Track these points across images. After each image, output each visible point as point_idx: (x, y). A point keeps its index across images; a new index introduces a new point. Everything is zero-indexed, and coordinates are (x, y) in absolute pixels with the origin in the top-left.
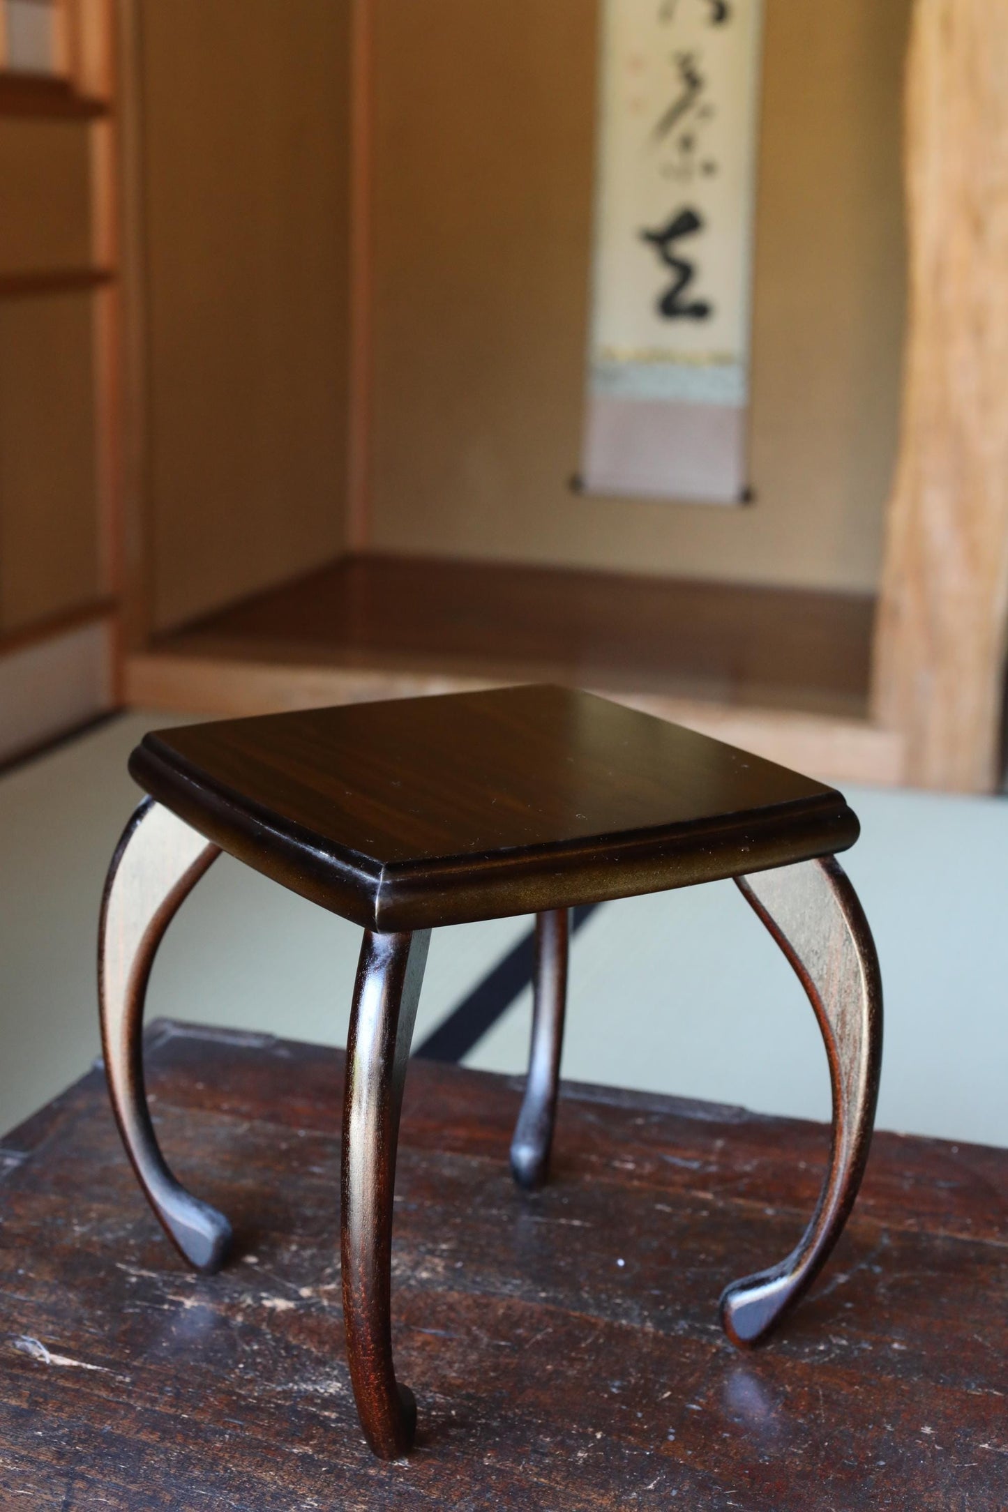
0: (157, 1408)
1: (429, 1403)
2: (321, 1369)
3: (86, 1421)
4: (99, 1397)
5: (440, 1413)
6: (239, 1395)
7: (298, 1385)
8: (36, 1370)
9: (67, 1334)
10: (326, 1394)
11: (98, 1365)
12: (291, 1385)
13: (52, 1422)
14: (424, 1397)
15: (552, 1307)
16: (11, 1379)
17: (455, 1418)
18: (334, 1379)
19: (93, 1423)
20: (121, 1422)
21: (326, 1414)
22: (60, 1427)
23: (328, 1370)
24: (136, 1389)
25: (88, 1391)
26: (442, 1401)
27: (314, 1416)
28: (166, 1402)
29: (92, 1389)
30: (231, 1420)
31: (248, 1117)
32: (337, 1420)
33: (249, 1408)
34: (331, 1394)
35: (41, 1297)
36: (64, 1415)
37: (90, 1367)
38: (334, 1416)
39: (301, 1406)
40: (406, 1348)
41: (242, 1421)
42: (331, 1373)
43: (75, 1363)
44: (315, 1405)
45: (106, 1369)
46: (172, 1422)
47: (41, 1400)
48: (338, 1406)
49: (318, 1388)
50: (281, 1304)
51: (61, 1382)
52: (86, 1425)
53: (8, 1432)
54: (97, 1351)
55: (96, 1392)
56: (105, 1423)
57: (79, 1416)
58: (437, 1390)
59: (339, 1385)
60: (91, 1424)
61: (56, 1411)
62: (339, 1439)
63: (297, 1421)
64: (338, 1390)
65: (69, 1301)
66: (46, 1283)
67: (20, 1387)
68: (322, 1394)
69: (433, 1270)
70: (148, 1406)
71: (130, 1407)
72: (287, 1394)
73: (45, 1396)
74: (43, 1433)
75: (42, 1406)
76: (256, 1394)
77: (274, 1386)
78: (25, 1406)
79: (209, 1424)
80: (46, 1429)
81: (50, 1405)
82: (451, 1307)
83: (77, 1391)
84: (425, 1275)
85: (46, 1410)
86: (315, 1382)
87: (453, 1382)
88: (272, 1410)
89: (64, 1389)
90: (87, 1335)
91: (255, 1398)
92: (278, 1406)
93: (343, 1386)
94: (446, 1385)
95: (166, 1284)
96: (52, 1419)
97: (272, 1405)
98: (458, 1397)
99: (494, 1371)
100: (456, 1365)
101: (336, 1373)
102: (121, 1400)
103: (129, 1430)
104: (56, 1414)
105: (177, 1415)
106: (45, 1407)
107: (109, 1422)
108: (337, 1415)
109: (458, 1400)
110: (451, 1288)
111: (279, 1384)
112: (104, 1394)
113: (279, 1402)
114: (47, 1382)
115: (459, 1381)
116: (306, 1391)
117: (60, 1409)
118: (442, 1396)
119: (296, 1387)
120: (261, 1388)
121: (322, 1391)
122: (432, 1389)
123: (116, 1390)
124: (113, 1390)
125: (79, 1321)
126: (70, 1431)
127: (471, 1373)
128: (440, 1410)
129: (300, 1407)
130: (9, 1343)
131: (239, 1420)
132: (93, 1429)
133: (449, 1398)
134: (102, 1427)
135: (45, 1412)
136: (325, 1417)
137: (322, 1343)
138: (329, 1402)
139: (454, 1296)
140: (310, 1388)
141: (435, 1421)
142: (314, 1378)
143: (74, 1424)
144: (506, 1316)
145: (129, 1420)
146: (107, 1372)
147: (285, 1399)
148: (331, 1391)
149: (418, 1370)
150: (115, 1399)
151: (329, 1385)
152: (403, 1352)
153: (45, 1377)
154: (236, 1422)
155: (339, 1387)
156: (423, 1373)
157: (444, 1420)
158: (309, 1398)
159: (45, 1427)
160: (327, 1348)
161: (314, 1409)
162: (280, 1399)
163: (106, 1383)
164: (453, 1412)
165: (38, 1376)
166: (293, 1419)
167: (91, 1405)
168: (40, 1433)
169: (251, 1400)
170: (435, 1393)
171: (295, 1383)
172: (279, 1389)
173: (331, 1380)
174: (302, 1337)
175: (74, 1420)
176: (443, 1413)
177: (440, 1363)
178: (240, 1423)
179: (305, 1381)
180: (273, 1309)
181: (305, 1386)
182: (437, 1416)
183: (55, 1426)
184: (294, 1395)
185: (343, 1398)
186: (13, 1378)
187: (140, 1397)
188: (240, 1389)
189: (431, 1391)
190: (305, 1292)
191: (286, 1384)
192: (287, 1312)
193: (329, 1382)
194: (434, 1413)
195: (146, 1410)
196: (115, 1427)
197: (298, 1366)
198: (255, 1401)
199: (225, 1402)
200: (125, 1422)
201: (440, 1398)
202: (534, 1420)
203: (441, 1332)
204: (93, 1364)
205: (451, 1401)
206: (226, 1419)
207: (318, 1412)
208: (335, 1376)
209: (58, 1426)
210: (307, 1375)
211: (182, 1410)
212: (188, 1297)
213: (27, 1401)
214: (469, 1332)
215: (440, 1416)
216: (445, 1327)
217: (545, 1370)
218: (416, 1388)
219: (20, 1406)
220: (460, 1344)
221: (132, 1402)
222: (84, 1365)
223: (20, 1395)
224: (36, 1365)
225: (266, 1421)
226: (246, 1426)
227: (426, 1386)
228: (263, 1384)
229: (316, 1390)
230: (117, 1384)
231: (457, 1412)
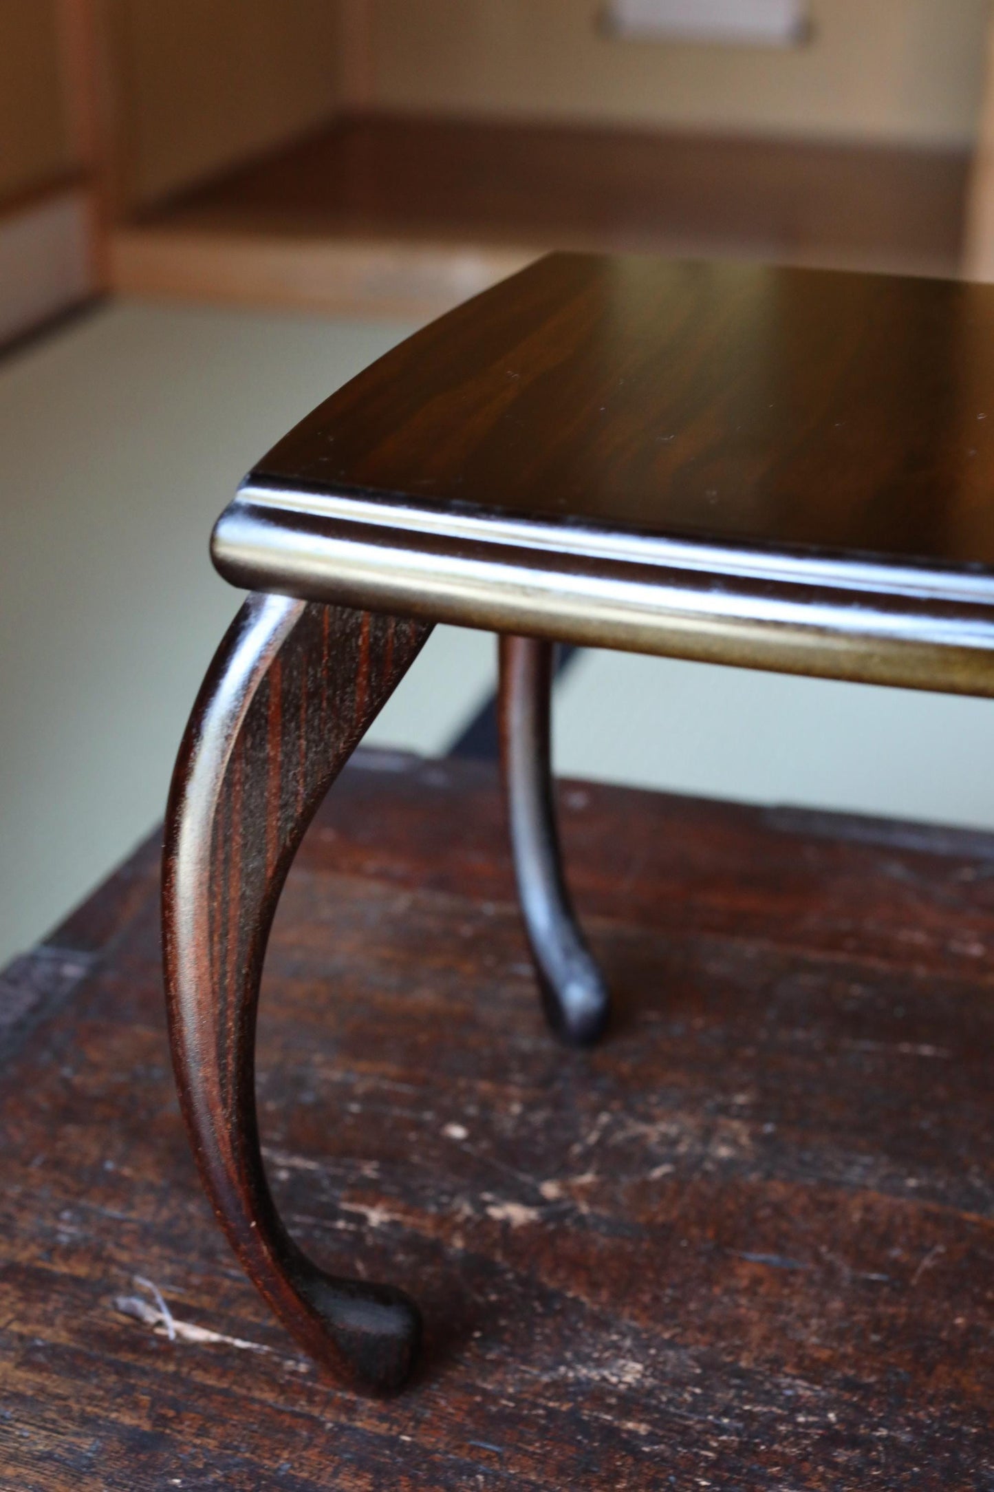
0: (359, 1424)
1: (789, 1398)
2: (604, 1335)
3: (248, 1455)
4: (262, 1403)
5: (811, 1419)
6: (484, 1392)
7: (573, 1369)
8: (155, 1353)
9: (195, 1280)
10: (622, 1387)
11: (253, 1341)
12: (562, 1369)
13: (194, 1457)
14: (777, 1386)
15: (933, 1206)
16: (117, 1373)
17: (837, 1427)
18: (628, 1355)
19: (259, 1456)
20: (304, 1453)
21: (630, 1425)
22: (208, 1468)
23: (615, 1337)
24: (319, 1387)
25: (244, 1392)
26: (809, 1393)
27: (611, 1432)
28: (370, 1409)
29: (249, 1389)
30: (482, 1444)
31: (405, 883)
32: (651, 1438)
33: (505, 1419)
34: (629, 1384)
35: (144, 1212)
36: (212, 1444)
37: (239, 1343)
38: (643, 1429)
39: (586, 1412)
40: (728, 1291)
41: (499, 1445)
42: (620, 1343)
43: (215, 1337)
44: (609, 1409)
45: (266, 1348)
46: (387, 1452)
47: (171, 1413)
48: (647, 1409)
49: (606, 1373)
50: (518, 1214)
51: (199, 1376)
52: (248, 1462)
53: (125, 1482)
54: (248, 1314)
55: (257, 1394)
56: (278, 1456)
57: (235, 1443)
58: (794, 1372)
59: (639, 1367)
60: (256, 1459)
61: (197, 1436)
62: (662, 1476)
63: (586, 1441)
64: (638, 1376)
65: (190, 1218)
66: (151, 1187)
67: (133, 1388)
68: (615, 1385)
69: (733, 1142)
70: (343, 1419)
71: (315, 1424)
72: (560, 1388)
73: (174, 1404)
74: (183, 1482)
75: (174, 1426)
76: (511, 1390)
77: (535, 1372)
78: (146, 1426)
79: (447, 1452)
80: (186, 1472)
81: (187, 1423)
82: (779, 1210)
83: (225, 1392)
84: (724, 1152)
85: (180, 1432)
86: (600, 1364)
87: (816, 1354)
88: (543, 1422)
89: (205, 1391)
90: (227, 1283)
91: (510, 1398)
92: (551, 1413)
93: (646, 1368)
94: (807, 1362)
95: (337, 1181)
96: (193, 1451)
97: (541, 1412)
98: (832, 1386)
99: (877, 1330)
100: (814, 1322)
101: (628, 1343)
102: (297, 1409)
103: (321, 1470)
104: (198, 1441)
105: (392, 1437)
106: (179, 1428)
107: (285, 1455)
108: (649, 1428)
109: (834, 1391)
110: (769, 1176)
111: (546, 1369)
112: (269, 1396)
113: (551, 1404)
114: (176, 1377)
115: (826, 1354)
116: (589, 1381)
117: (202, 1432)
118: (805, 1384)
119: (571, 1374)
120: (517, 1376)
121: (614, 1380)
122: (787, 1369)
123: (291, 1388)
124: (283, 1389)
125: (209, 1254)
126: (225, 1476)
127: (841, 1335)
128: (810, 1412)
129: (585, 1415)
130: (105, 1302)
131: (493, 1443)
132: (262, 1471)
133: (817, 1388)
134: (276, 1466)
135: (179, 1437)
136: (629, 1432)
137: (594, 1286)
138: (631, 1402)
139: (778, 1190)
140: (595, 1375)
142: (596, 1355)
143: (231, 1461)
144: (867, 1225)
145: (317, 1450)
146: (269, 1353)
147: (559, 1398)
148: (628, 1378)
149: (756, 1333)
150: (290, 1408)
151: (622, 1368)
152: (726, 1299)
153: (171, 1368)
154: (490, 1447)
155: (638, 1372)
156: (766, 1339)
157: (820, 1432)
158: (598, 1394)
159: (185, 1470)
160: (604, 1295)
161: (609, 1417)
162: (550, 1399)
163: (270, 1375)
164: (832, 1416)
165: (160, 1365)
166: (579, 1438)
167: (251, 1420)
168: (177, 1481)
169: (504, 1402)
170: (794, 1377)
171: (570, 1366)
172: (545, 1379)
173: (624, 1357)
174: (561, 1274)
175: (229, 1452)
177: (789, 1318)
178: (496, 1449)
179: (584, 1360)
180: (506, 1223)
181: (584, 1371)
182: (807, 1425)
183: (200, 1466)
184: (571, 1389)
185: (650, 1393)
186: (122, 1370)
187: (328, 1402)
188: (485, 1380)
189: (787, 1375)
190: (550, 1190)
191: (553, 1368)
192: (529, 1227)
193: (622, 1362)
194: (801, 1419)
195: (342, 1428)
196: (296, 1465)
197: (567, 1332)
198: (512, 1404)
199: (465, 1407)
200: (312, 1454)
201: (803, 1389)
202: (965, 1428)
203: (774, 1258)
204: (244, 1339)
205: (823, 1394)
206: (473, 1443)
207: (616, 1423)
208: (629, 1351)
209: (206, 1464)
210: (587, 1350)
211: (399, 1426)
212: (372, 1205)
213: (149, 1417)
214: (817, 1258)
216: (778, 1248)
217: (954, 1328)
218: (761, 1369)
219: (138, 1426)
220: (810, 1281)
221: (316, 1412)
222: (228, 1340)
223: (136, 1406)
224: (154, 1344)
225: (537, 1445)
226: (507, 1455)
227: (776, 1364)
228: (517, 1371)
229: (604, 1379)
230: (287, 1377)
231: (837, 1416)
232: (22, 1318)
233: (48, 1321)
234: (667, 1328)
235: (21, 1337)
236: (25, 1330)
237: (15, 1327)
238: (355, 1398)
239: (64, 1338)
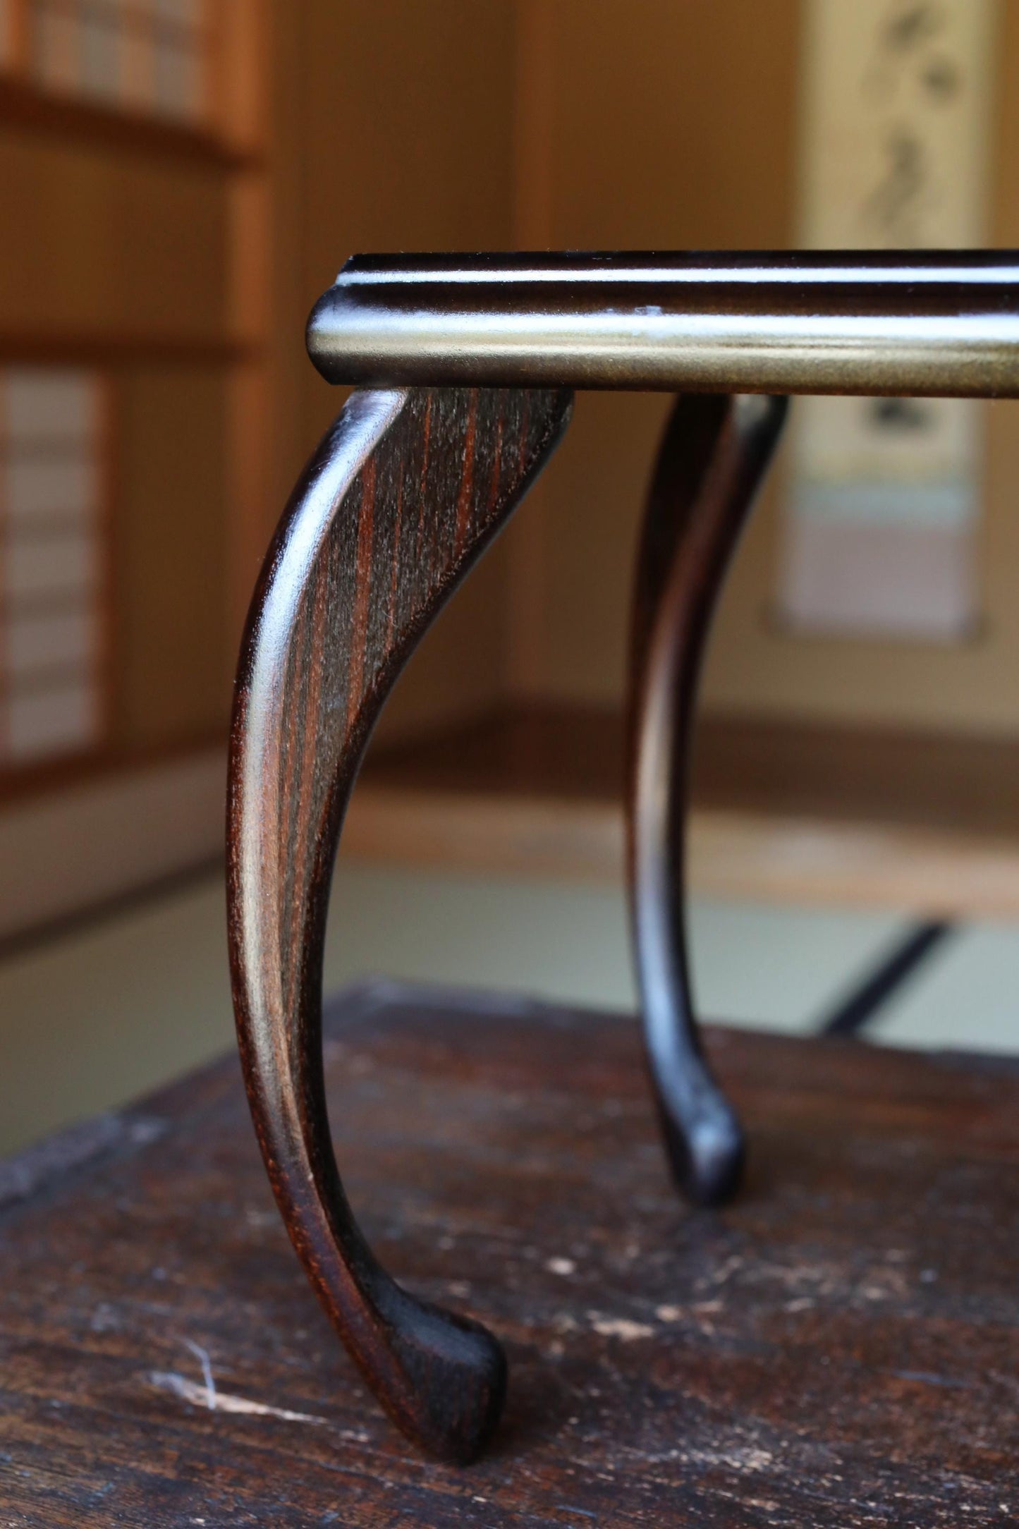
0: (425, 1485)
1: (950, 1491)
2: (727, 1429)
3: (289, 1503)
4: (311, 1463)
5: (977, 1508)
6: (579, 1468)
7: (688, 1454)
8: (192, 1418)
9: (246, 1364)
10: (745, 1470)
11: (305, 1412)
12: (674, 1453)
13: (223, 1502)
14: (937, 1479)
16: (143, 1430)
17: (1011, 1516)
18: (755, 1446)
19: (302, 1506)
20: (356, 1506)
21: (755, 1502)
22: (238, 1511)
23: (738, 1430)
24: (379, 1453)
25: (290, 1453)
26: (975, 1487)
27: (730, 1506)
28: (439, 1474)
29: (297, 1451)
30: (572, 1509)
32: (777, 1514)
33: (599, 1488)
34: (755, 1471)
35: (198, 1310)
36: (245, 1492)
37: (289, 1415)
38: (770, 1506)
39: (702, 1489)
40: (877, 1400)
41: (592, 1511)
42: (746, 1436)
43: (262, 1409)
44: (730, 1487)
45: (321, 1420)
46: (457, 1510)
47: (202, 1466)
48: (775, 1489)
49: (728, 1459)
50: (628, 1330)
51: (239, 1439)
52: (289, 1510)
53: (138, 1518)
54: (304, 1393)
55: (306, 1455)
56: (325, 1507)
57: (275, 1493)
58: (957, 1469)
59: (767, 1455)
60: (298, 1507)
61: (230, 1485)
63: (699, 1513)
64: (766, 1463)
66: (206, 1290)
67: (161, 1444)
68: (739, 1469)
69: (887, 1286)
70: (407, 1480)
71: (371, 1484)
72: (671, 1469)
73: (208, 1459)
74: (207, 1522)
75: (204, 1476)
76: (611, 1467)
77: (641, 1454)
78: (170, 1474)
79: (529, 1513)
80: (212, 1514)
81: (219, 1474)
82: (938, 1340)
83: (270, 1453)
84: (874, 1293)
85: (211, 1482)
86: (718, 1450)
87: (985, 1456)
88: (648, 1494)
89: (244, 1450)
91: (609, 1473)
92: (657, 1488)
93: (775, 1457)
94: (973, 1461)
96: (223, 1497)
97: (646, 1486)
98: (1004, 1482)
100: (982, 1430)
101: (755, 1435)
102: (353, 1469)
103: (375, 1520)
104: (231, 1490)
105: (464, 1498)
106: (210, 1478)
107: (334, 1505)
108: (778, 1506)
109: (1006, 1487)
111: (653, 1451)
112: (321, 1459)
113: (659, 1480)
114: (212, 1438)
115: (996, 1456)
116: (705, 1464)
117: (238, 1481)
118: (971, 1479)
119: (684, 1458)
120: (619, 1456)
121: (737, 1464)
122: (949, 1466)
123: (347, 1453)
124: (336, 1453)
125: (266, 1345)
126: (259, 1519)
128: (976, 1502)
129: (700, 1491)
130: (140, 1376)
131: (586, 1509)
132: (304, 1517)
133: (986, 1483)
134: (321, 1515)
135: (208, 1485)
136: (753, 1507)
137: (715, 1390)
138: (754, 1483)
139: (938, 1324)
140: (713, 1459)
141: (972, 1522)
142: (715, 1444)
143: (267, 1508)
145: (371, 1504)
146: (323, 1425)
147: (669, 1476)
148: (754, 1464)
149: (910, 1435)
150: (343, 1469)
151: (747, 1455)
152: (874, 1407)
153: (207, 1430)
154: (581, 1512)
155: (766, 1459)
156: (923, 1441)
157: (990, 1519)
158: (719, 1476)
159: (209, 1511)
160: (728, 1397)
161: (729, 1495)
162: (656, 1476)
163: (323, 1442)
164: (1004, 1507)
165: (195, 1427)
166: (692, 1509)
167: (297, 1475)
168: (201, 1521)
169: (602, 1476)
170: (957, 1473)
171: (682, 1450)
172: (653, 1459)
173: (750, 1446)
174: (677, 1378)
175: (266, 1500)
176: (984, 1508)
177: (952, 1425)
178: (590, 1514)
179: (703, 1447)
180: (614, 1339)
181: (700, 1456)
182: (972, 1513)
183: (231, 1510)
184: (684, 1469)
185: (780, 1477)
186: (148, 1430)
187: (389, 1466)
188: (579, 1456)
189: (947, 1471)
190: (668, 1313)
191: (667, 1449)
192: (641, 1342)
193: (746, 1450)
194: (966, 1508)
195: (404, 1488)
196: (346, 1515)
197: (681, 1424)
198: (611, 1478)
199: (554, 1478)
200: (367, 1507)
201: (966, 1482)
203: (934, 1379)
204: (295, 1410)
205: (993, 1488)
206: (561, 1507)
207: (737, 1499)
208: (756, 1441)
209: (236, 1509)
210: (702, 1439)
211: (473, 1489)
213: (175, 1467)
214: (986, 1379)
215: (980, 1513)
216: (937, 1368)
218: (917, 1464)
219: (161, 1474)
220: (976, 1395)
221: (374, 1473)
222: (278, 1412)
223: (161, 1458)
224: (190, 1411)
225: (640, 1512)
226: (603, 1518)
227: (935, 1462)
228: (619, 1451)
229: (725, 1463)
230: (344, 1444)
231: (1010, 1507)
232: (39, 1384)
233: (69, 1386)
234: (802, 1426)
235: (35, 1399)
236: (41, 1393)
237: (31, 1390)
238: (422, 1464)
239: (85, 1401)
